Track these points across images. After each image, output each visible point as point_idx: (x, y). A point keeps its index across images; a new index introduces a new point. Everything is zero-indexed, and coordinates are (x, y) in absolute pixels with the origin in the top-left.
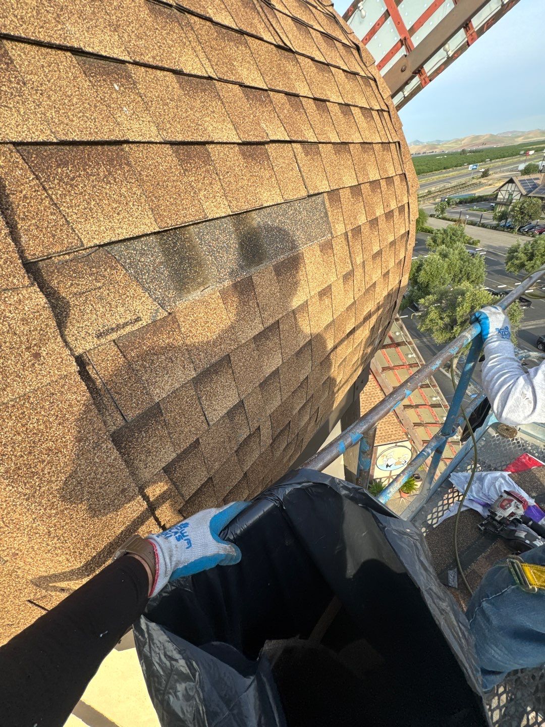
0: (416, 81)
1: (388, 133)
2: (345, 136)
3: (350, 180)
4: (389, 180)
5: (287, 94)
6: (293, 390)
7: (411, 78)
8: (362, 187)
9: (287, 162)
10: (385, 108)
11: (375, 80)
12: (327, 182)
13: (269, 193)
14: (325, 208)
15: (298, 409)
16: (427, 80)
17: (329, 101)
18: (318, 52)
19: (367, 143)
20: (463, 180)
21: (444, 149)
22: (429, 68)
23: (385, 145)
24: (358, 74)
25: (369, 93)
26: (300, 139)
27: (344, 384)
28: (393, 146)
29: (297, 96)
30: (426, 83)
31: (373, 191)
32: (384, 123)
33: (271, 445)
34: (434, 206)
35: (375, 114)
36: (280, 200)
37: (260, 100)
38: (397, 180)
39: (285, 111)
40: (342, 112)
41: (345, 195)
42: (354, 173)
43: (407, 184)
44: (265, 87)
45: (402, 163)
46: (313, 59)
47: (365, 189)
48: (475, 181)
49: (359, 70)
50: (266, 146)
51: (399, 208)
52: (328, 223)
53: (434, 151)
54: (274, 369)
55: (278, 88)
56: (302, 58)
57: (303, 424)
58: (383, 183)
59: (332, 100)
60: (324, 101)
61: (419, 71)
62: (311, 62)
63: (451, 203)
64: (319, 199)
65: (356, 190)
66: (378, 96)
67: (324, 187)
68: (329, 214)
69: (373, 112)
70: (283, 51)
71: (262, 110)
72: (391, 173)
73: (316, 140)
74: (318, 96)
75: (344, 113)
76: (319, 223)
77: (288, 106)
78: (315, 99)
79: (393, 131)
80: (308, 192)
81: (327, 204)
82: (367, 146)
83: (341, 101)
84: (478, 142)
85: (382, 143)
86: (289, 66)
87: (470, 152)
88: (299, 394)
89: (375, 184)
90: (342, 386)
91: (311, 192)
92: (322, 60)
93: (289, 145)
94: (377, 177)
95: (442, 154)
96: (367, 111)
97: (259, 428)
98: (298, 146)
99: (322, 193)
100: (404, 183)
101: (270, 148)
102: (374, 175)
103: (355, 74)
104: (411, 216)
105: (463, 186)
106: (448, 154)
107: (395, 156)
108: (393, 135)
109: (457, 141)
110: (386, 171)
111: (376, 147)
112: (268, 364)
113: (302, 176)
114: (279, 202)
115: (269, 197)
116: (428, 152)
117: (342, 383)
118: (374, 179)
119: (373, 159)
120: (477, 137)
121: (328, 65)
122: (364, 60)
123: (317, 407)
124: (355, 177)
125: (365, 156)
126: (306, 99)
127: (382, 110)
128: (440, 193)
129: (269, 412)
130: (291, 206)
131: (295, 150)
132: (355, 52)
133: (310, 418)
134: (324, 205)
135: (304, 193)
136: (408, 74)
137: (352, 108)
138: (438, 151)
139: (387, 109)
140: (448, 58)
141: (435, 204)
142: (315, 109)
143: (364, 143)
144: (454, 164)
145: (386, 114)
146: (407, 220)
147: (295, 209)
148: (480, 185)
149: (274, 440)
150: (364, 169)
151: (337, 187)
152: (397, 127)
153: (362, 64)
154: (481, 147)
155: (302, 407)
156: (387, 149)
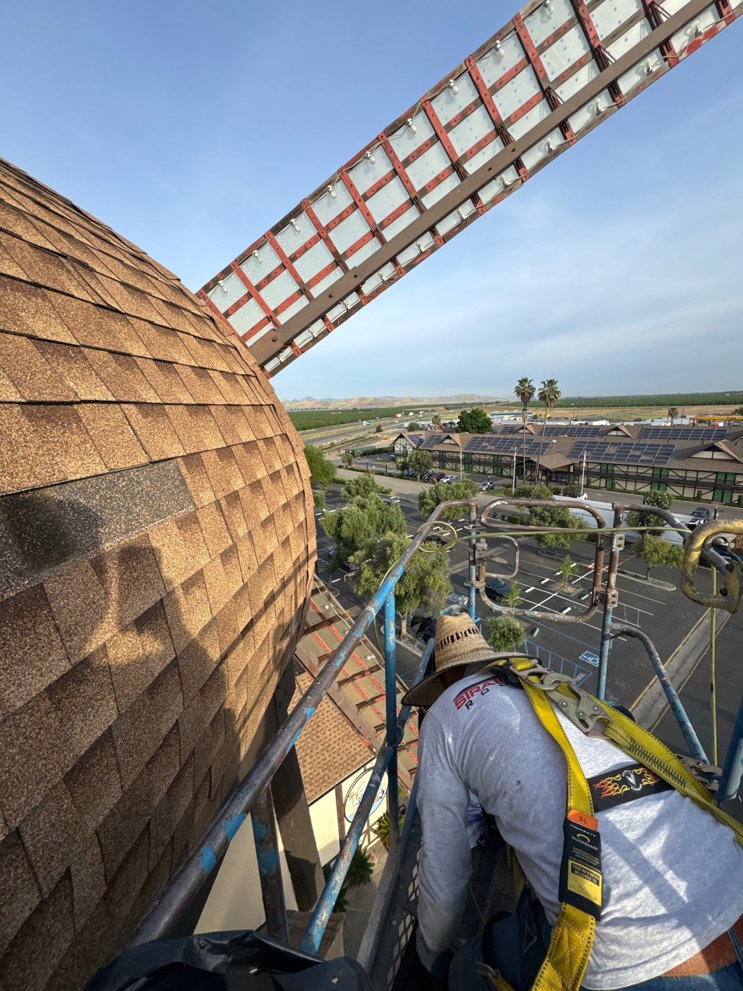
0: (289, 351)
1: (258, 396)
2: (201, 398)
3: (214, 441)
4: (268, 441)
5: (110, 352)
6: (147, 759)
7: (284, 348)
8: (233, 449)
9: (112, 424)
10: (252, 373)
11: (236, 349)
12: (180, 446)
14: (180, 474)
16: (300, 351)
17: (177, 363)
19: (232, 405)
22: (299, 341)
23: (258, 407)
24: (215, 342)
25: (229, 358)
26: (133, 400)
28: (266, 409)
29: (130, 355)
30: (299, 354)
31: (248, 452)
32: (252, 387)
35: (240, 378)
37: (65, 356)
38: (278, 441)
40: (196, 374)
41: (210, 460)
42: (219, 435)
43: (291, 444)
44: (75, 343)
45: (280, 424)
46: (151, 323)
47: (238, 451)
48: (372, 435)
49: (214, 337)
50: (75, 407)
51: (286, 468)
52: (187, 491)
54: (100, 733)
55: (97, 346)
56: (136, 319)
58: (261, 444)
59: (180, 362)
60: (171, 363)
61: (289, 343)
62: (148, 325)
64: (172, 465)
65: (225, 453)
66: (242, 362)
67: (176, 450)
68: (188, 481)
69: (238, 377)
70: (106, 311)
71: (69, 366)
72: (269, 433)
73: (159, 401)
74: (160, 357)
75: (200, 377)
76: (172, 494)
77: (114, 364)
78: (155, 360)
79: (264, 394)
80: (150, 458)
81: (184, 470)
82: (233, 408)
83: (193, 363)
84: (366, 403)
85: (253, 405)
87: (361, 410)
89: (250, 446)
91: (155, 458)
92: (165, 324)
93: (117, 406)
94: (252, 438)
96: (230, 376)
98: (132, 407)
99: (173, 458)
100: (287, 443)
101: (81, 410)
102: (247, 436)
103: (211, 341)
104: (302, 475)
105: (363, 439)
107: (271, 417)
108: (264, 398)
110: (262, 432)
111: (246, 409)
113: (139, 440)
114: (100, 472)
115: (75, 468)
117: (249, 707)
118: (248, 440)
119: (243, 420)
120: (363, 399)
121: (173, 330)
122: (222, 330)
124: (221, 438)
125: (233, 417)
126: (142, 359)
127: (248, 376)
128: (343, 446)
129: (92, 825)
130: (122, 476)
131: (126, 412)
132: (208, 322)
134: (180, 471)
135: (144, 460)
136: (279, 345)
137: (209, 371)
140: (313, 338)
142: (157, 369)
143: (229, 405)
145: (253, 379)
146: (299, 480)
147: (131, 480)
148: (377, 439)
149: (111, 884)
150: (233, 430)
151: (196, 450)
152: (270, 392)
153: (219, 334)
156: (260, 411)
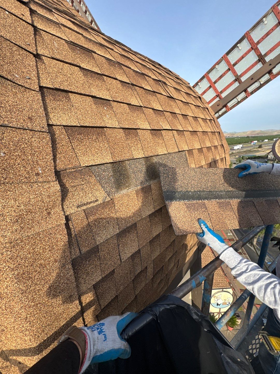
0: (224, 109)
1: (214, 128)
2: (195, 129)
3: (197, 146)
4: (216, 147)
5: (171, 113)
6: (166, 247)
7: (222, 108)
8: (203, 149)
9: (170, 137)
10: (212, 119)
11: (208, 109)
12: (187, 146)
13: (161, 150)
14: (186, 157)
15: (168, 258)
16: (229, 109)
17: (188, 116)
18: (184, 99)
19: (205, 132)
20: (249, 149)
21: (238, 136)
22: (230, 105)
23: (213, 133)
24: (200, 106)
25: (205, 113)
26: (176, 129)
27: (193, 246)
28: (216, 134)
29: (175, 113)
30: (229, 110)
31: (208, 151)
32: (212, 124)
33: (152, 279)
34: (235, 159)
35: (208, 121)
36: (166, 152)
37: (160, 115)
38: (219, 147)
39: (170, 119)
40: (194, 120)
41: (195, 152)
42: (199, 143)
43: (224, 149)
44: (162, 110)
45: (221, 140)
46: (182, 101)
47: (205, 150)
48: (255, 149)
49: (200, 105)
50: (162, 131)
51: (221, 159)
52: (187, 163)
53: (234, 136)
54: (158, 233)
55: (167, 110)
56: (177, 100)
57: (170, 268)
58: (213, 148)
59: (189, 115)
60: (186, 115)
61: (225, 106)
62: (181, 102)
63: (244, 158)
64: (184, 153)
65: (200, 150)
66: (209, 114)
67: (186, 148)
68: (188, 159)
69: (207, 120)
70: (170, 98)
71: (160, 118)
72: (216, 144)
73: (183, 130)
74: (183, 114)
75: (195, 120)
76: (183, 163)
77: (171, 117)
78: (182, 115)
79: (216, 127)
80: (179, 150)
81: (187, 155)
82: (205, 133)
83: (193, 116)
84: (255, 133)
85: (212, 132)
86: (172, 103)
87: (251, 137)
88: (170, 250)
89: (209, 149)
90: (192, 247)
91: (180, 150)
92: (185, 101)
93: (171, 131)
94: (210, 145)
95: (238, 137)
96: (204, 120)
97: (146, 268)
98: (175, 131)
99: (185, 151)
101: (163, 132)
102: (208, 144)
103: (199, 106)
104: (227, 163)
105: (250, 151)
106: (240, 138)
107: (218, 137)
108: (216, 129)
109: (244, 132)
110: (214, 143)
111: (209, 133)
112: (155, 230)
113: (176, 143)
114: (166, 153)
115: (161, 151)
116: (231, 136)
118: (209, 146)
119: (208, 138)
120: (254, 131)
121: (188, 103)
122: (203, 102)
123: (178, 259)
124: (200, 145)
125: (204, 137)
126: (179, 115)
127: (211, 120)
128: (237, 154)
129: (153, 258)
130: (171, 155)
131: (174, 133)
132: (199, 99)
133: (174, 265)
134: (186, 156)
135: (177, 150)
136: (220, 107)
137: (198, 118)
138: (235, 136)
139: (213, 119)
140: (238, 101)
141: (236, 158)
142: (182, 118)
143: (204, 132)
144: (244, 142)
145: (213, 121)
146: (225, 165)
147: (173, 157)
148: (258, 151)
149: (154, 276)
150: (204, 142)
151: (192, 149)
152: (218, 126)
153: (202, 103)
154: (256, 135)
155: (171, 258)
156: (214, 135)
